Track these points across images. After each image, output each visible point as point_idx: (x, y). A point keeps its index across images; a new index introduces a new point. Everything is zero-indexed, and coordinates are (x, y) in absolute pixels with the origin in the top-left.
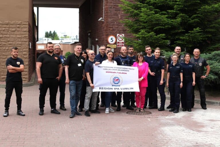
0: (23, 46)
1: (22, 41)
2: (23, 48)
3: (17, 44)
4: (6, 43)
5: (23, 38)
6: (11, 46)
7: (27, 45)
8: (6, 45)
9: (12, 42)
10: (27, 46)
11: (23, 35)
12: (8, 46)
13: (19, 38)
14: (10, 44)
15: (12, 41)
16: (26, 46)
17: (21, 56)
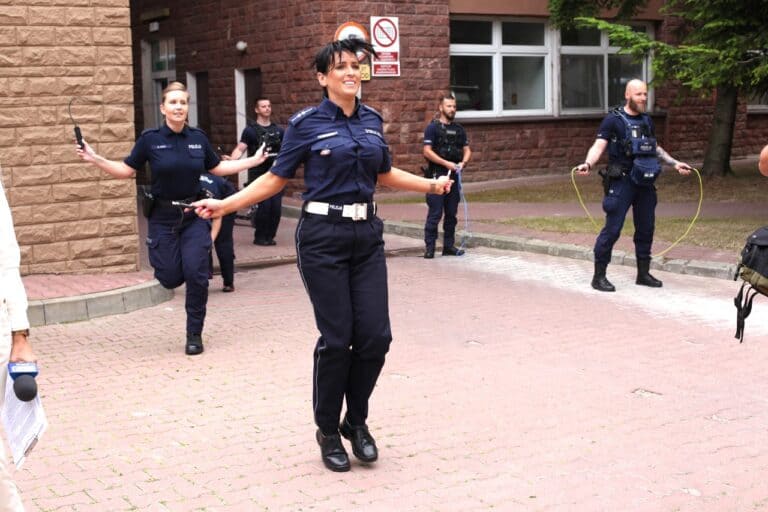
0: (104, 72)
1: (97, 44)
2: (103, 79)
3: (71, 58)
4: (9, 54)
5: (102, 24)
6: (38, 70)
7: (123, 64)
8: (10, 65)
9: (44, 49)
10: (123, 69)
11: (99, 10)
12: (25, 70)
13: (79, 24)
14: (32, 61)
15: (42, 40)
16: (118, 72)
17: (96, 126)
